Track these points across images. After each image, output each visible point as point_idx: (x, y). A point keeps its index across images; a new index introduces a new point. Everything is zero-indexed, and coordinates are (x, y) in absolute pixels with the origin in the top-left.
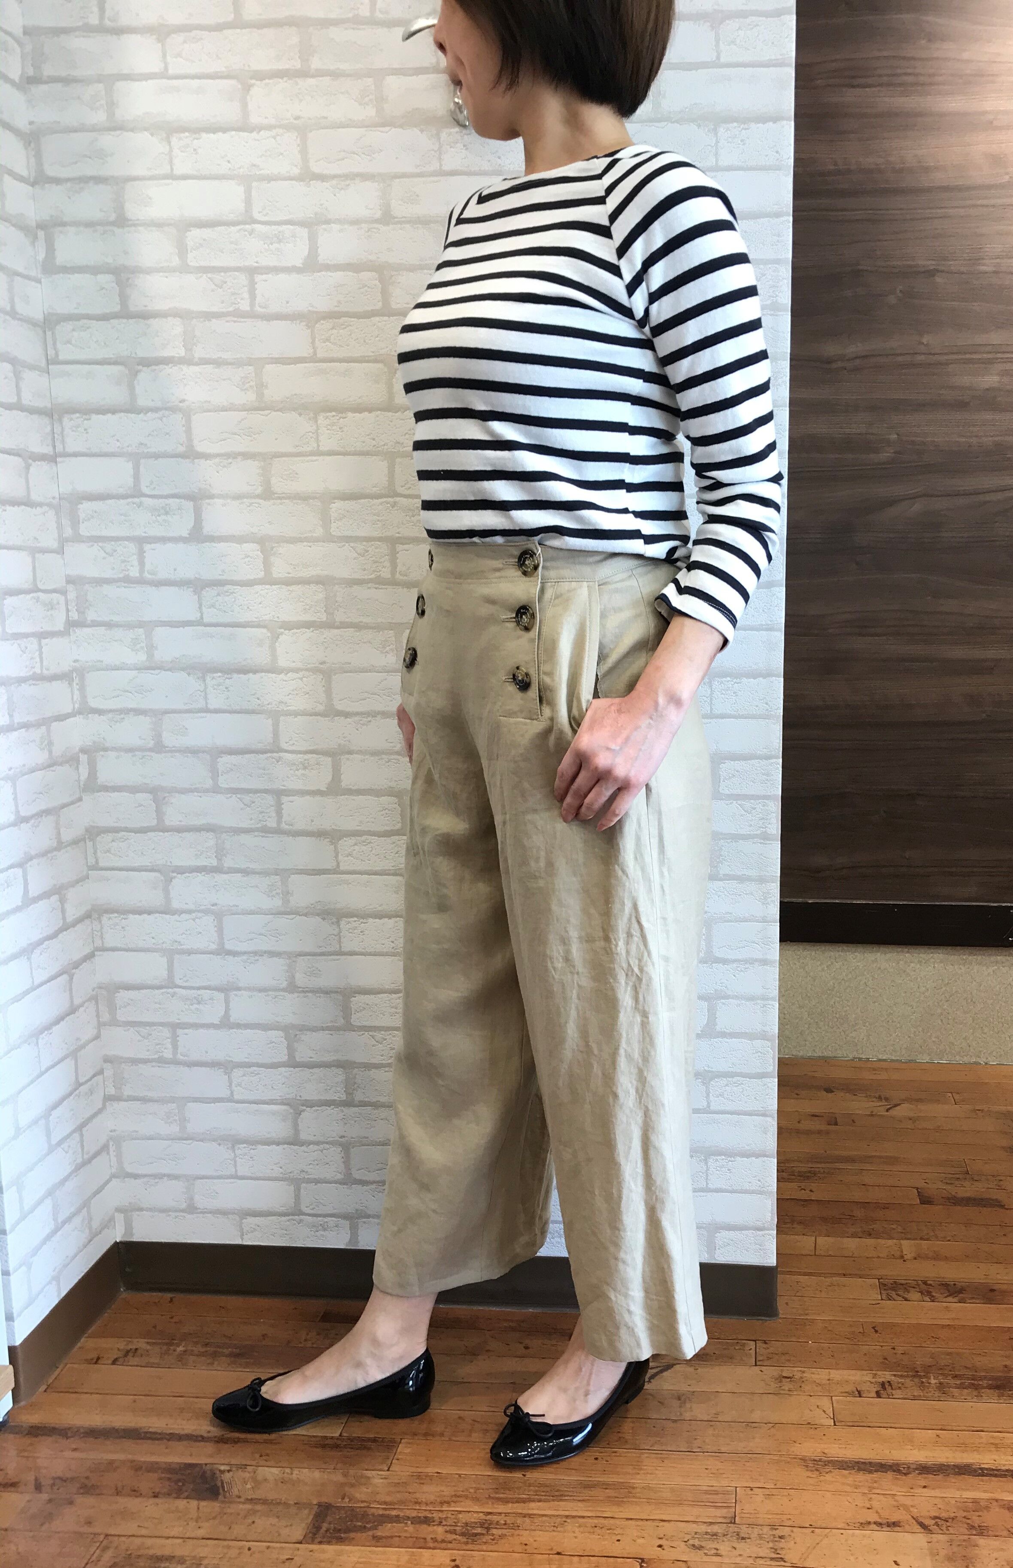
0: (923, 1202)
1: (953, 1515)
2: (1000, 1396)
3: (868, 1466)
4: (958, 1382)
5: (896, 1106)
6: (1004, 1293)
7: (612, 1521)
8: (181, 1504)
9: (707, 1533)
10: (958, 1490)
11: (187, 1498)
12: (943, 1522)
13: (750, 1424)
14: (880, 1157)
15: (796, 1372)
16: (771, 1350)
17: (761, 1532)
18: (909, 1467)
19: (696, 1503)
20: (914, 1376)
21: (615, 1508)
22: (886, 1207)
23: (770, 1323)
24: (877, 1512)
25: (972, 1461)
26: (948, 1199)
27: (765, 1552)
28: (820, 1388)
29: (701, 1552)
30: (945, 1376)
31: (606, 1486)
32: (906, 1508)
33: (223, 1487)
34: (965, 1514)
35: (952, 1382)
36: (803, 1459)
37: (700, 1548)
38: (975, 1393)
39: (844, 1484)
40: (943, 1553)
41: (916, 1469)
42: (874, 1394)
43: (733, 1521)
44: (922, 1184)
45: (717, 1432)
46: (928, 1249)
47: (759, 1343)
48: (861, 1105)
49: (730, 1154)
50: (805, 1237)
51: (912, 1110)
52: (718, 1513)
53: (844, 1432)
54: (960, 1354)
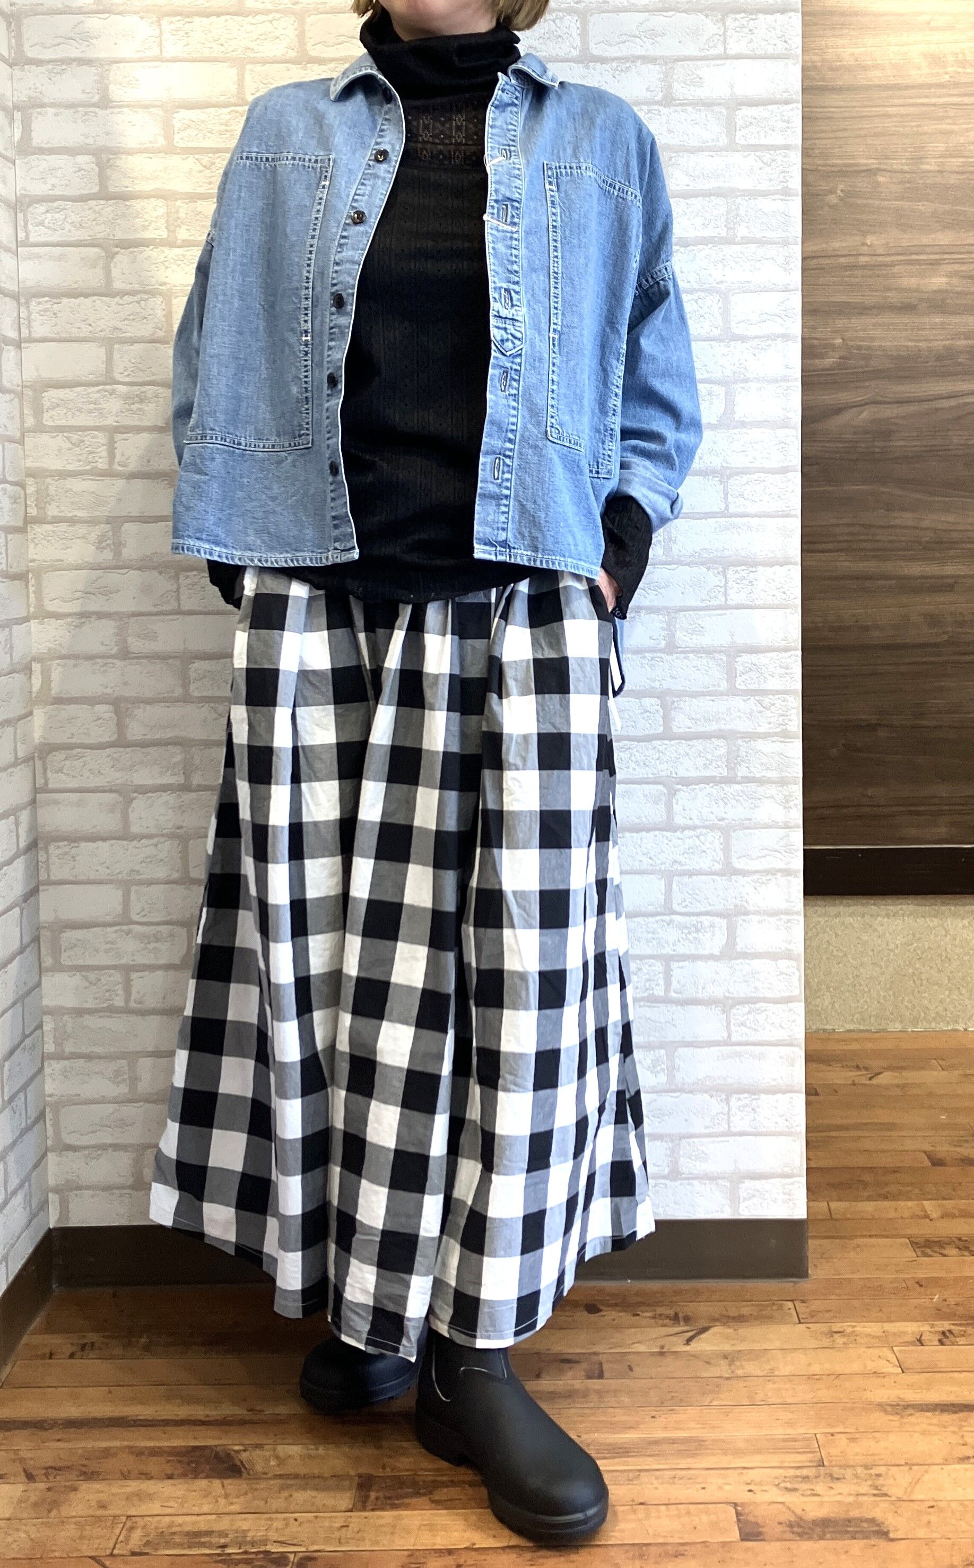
0: (934, 1165)
3: (950, 1408)
5: (876, 1075)
7: (689, 1472)
8: (203, 1483)
9: (796, 1477)
11: (206, 1477)
13: (810, 1377)
14: (875, 1124)
15: (846, 1326)
16: (813, 1307)
17: (854, 1472)
19: (774, 1451)
21: (687, 1460)
22: (895, 1170)
23: (804, 1284)
26: (960, 1160)
27: (864, 1489)
28: (875, 1340)
29: (797, 1494)
31: (672, 1441)
33: (244, 1466)
36: (879, 1405)
37: (794, 1490)
39: (930, 1424)
42: (937, 1343)
43: (821, 1464)
44: (928, 1148)
45: (776, 1386)
46: (953, 1208)
47: (797, 1303)
48: (838, 1076)
49: (754, 1091)
50: (816, 1203)
51: (896, 1077)
52: (801, 1457)
53: (914, 1378)
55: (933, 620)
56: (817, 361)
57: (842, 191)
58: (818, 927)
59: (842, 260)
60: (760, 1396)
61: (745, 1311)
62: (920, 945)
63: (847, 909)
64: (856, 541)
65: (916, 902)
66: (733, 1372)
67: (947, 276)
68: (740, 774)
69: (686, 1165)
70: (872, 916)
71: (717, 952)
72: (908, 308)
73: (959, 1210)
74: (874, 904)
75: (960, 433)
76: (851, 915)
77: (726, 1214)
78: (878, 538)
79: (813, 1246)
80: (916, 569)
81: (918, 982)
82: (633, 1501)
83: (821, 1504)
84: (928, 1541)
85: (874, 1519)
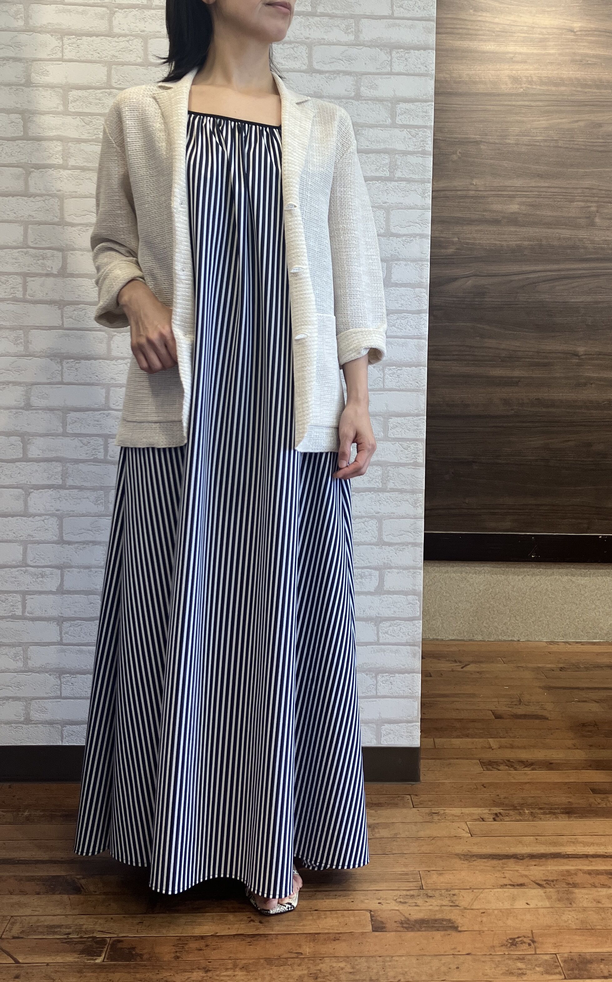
0: (496, 718)
1: (555, 878)
2: (569, 817)
3: (497, 857)
4: (542, 811)
5: (466, 665)
6: (556, 763)
7: (346, 892)
8: (58, 897)
9: (407, 895)
10: (556, 865)
11: (60, 894)
12: (552, 883)
13: (418, 838)
14: (464, 694)
15: (440, 810)
16: (421, 799)
17: (441, 893)
18: (523, 856)
19: (395, 880)
20: (514, 809)
22: (474, 721)
23: (418, 785)
24: (510, 879)
25: (560, 851)
26: (513, 715)
27: (446, 902)
28: (457, 818)
29: (407, 905)
30: (534, 808)
32: (526, 876)
33: (83, 887)
34: (562, 878)
35: (538, 811)
36: (457, 855)
37: (405, 903)
38: (554, 816)
39: (486, 866)
40: (554, 897)
41: (527, 857)
42: (492, 820)
43: (421, 888)
44: (493, 708)
45: (398, 843)
46: (506, 743)
47: (412, 796)
48: (444, 666)
49: (392, 672)
50: (427, 739)
51: (477, 667)
52: (411, 884)
53: (478, 840)
54: (539, 797)
55: (506, 402)
56: (442, 251)
57: (460, 153)
58: (435, 579)
59: (459, 193)
61: (382, 800)
63: (452, 568)
64: (463, 355)
65: (492, 566)
67: (518, 204)
68: (389, 487)
70: (467, 573)
71: (372, 590)
72: (496, 222)
73: (511, 744)
74: (468, 566)
75: (524, 295)
76: (454, 572)
77: (373, 744)
78: (476, 354)
79: (423, 764)
80: (497, 372)
81: (492, 612)
82: (311, 908)
83: (420, 911)
84: (480, 932)
85: (449, 921)
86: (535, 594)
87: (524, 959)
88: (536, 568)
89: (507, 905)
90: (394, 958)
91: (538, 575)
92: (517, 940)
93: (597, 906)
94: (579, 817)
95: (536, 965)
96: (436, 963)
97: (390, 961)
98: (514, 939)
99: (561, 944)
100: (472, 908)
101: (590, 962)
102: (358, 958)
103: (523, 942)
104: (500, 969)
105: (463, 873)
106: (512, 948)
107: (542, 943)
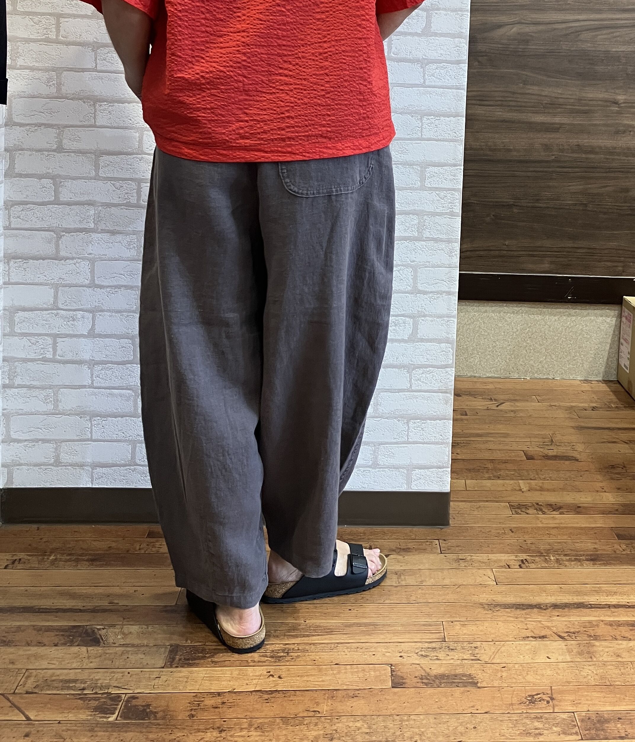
0: (528, 459)
1: (577, 630)
2: (593, 565)
3: (521, 606)
4: (567, 558)
5: (501, 404)
6: (585, 508)
7: (368, 644)
8: (75, 649)
9: (429, 648)
10: (579, 616)
11: (78, 645)
12: (572, 635)
13: (444, 586)
14: (498, 433)
15: (467, 556)
16: (449, 544)
17: (462, 645)
18: (546, 606)
19: (418, 631)
20: (540, 556)
21: (367, 637)
22: (506, 462)
23: (446, 530)
24: (532, 631)
25: (583, 601)
26: (544, 456)
27: (467, 656)
28: (484, 565)
29: (428, 658)
30: (559, 555)
31: (359, 625)
32: (548, 628)
33: (102, 638)
34: (585, 629)
35: (564, 558)
36: (481, 604)
37: (426, 656)
38: (579, 564)
39: (508, 616)
40: (575, 651)
41: (550, 607)
42: (518, 567)
43: (444, 640)
44: (525, 448)
45: (423, 592)
46: (536, 485)
47: (441, 541)
48: (479, 404)
49: (423, 418)
50: (457, 482)
51: (512, 406)
52: (434, 636)
53: (503, 588)
54: (565, 543)
58: (474, 318)
60: (413, 598)
61: (410, 545)
62: (531, 330)
63: (490, 308)
64: (506, 101)
65: (530, 306)
66: (399, 583)
68: (424, 236)
69: (382, 460)
70: (504, 312)
71: (406, 337)
73: (540, 487)
74: (506, 306)
75: (567, 43)
76: (492, 312)
77: (404, 488)
78: (519, 100)
79: (453, 507)
81: (528, 351)
82: (332, 661)
83: (441, 665)
84: (500, 689)
85: (470, 675)
86: (570, 334)
87: (541, 717)
88: (572, 308)
89: (528, 659)
90: (411, 717)
91: (574, 316)
92: (535, 697)
93: (617, 660)
94: (605, 564)
95: (553, 725)
96: (453, 722)
97: (408, 720)
98: (533, 696)
99: (579, 701)
100: (494, 661)
101: (607, 721)
102: (375, 717)
103: (541, 700)
104: (517, 728)
105: (486, 624)
106: (530, 706)
107: (560, 701)
